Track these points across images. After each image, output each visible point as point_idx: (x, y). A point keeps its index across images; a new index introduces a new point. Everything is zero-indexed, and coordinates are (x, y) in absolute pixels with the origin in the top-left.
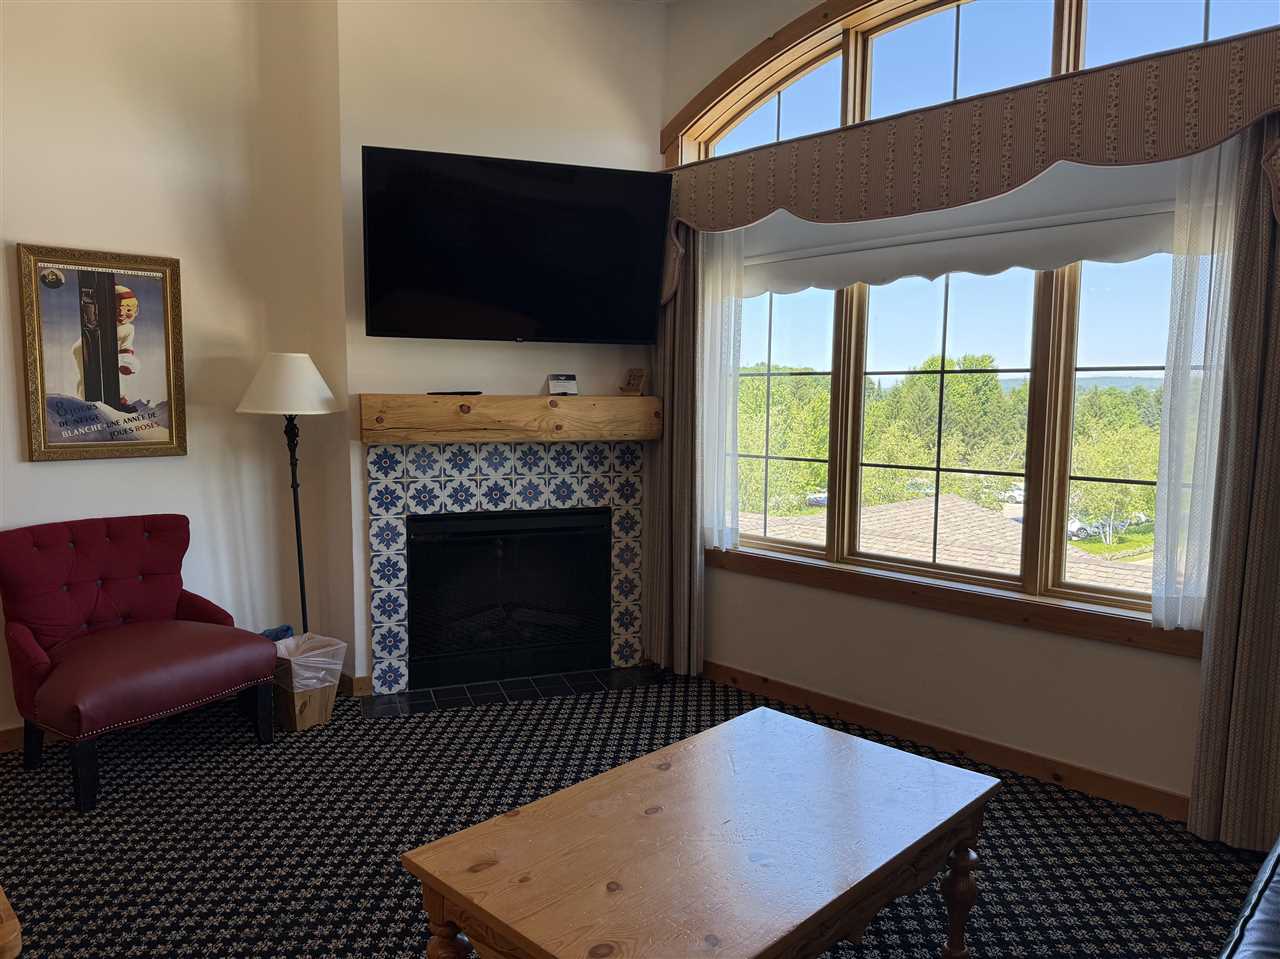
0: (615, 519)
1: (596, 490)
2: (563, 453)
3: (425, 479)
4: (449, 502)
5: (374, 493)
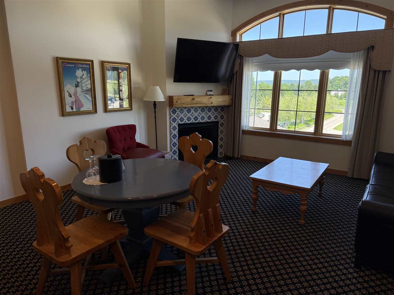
0: (220, 124)
1: (216, 117)
2: (209, 109)
3: (182, 116)
4: (186, 120)
5: (172, 119)
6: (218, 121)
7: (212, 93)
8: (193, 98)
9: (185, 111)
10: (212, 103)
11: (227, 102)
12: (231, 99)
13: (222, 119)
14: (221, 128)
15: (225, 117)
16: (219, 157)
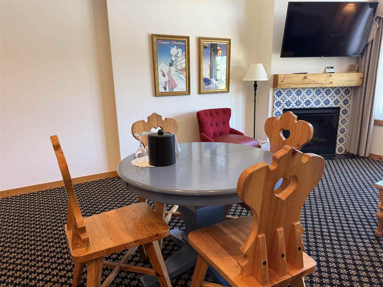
0: (341, 111)
1: (336, 102)
2: (328, 91)
3: (289, 99)
4: (295, 105)
5: (275, 103)
6: (340, 107)
7: (332, 70)
8: (304, 77)
9: (294, 93)
10: (331, 83)
11: (354, 82)
12: (361, 78)
13: (345, 104)
14: (342, 117)
15: (350, 102)
16: (338, 154)
